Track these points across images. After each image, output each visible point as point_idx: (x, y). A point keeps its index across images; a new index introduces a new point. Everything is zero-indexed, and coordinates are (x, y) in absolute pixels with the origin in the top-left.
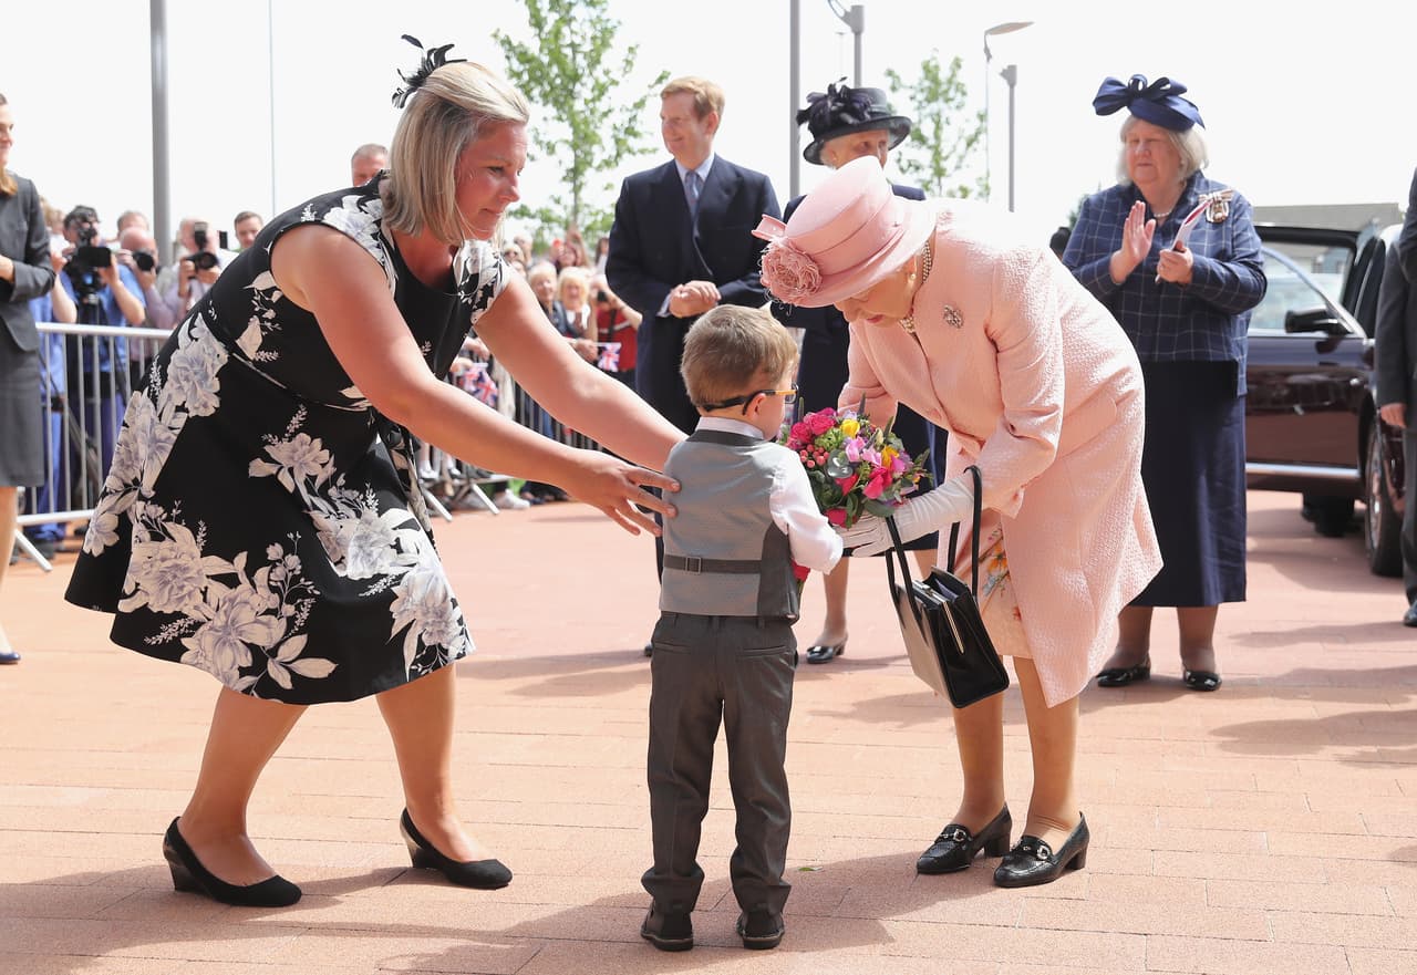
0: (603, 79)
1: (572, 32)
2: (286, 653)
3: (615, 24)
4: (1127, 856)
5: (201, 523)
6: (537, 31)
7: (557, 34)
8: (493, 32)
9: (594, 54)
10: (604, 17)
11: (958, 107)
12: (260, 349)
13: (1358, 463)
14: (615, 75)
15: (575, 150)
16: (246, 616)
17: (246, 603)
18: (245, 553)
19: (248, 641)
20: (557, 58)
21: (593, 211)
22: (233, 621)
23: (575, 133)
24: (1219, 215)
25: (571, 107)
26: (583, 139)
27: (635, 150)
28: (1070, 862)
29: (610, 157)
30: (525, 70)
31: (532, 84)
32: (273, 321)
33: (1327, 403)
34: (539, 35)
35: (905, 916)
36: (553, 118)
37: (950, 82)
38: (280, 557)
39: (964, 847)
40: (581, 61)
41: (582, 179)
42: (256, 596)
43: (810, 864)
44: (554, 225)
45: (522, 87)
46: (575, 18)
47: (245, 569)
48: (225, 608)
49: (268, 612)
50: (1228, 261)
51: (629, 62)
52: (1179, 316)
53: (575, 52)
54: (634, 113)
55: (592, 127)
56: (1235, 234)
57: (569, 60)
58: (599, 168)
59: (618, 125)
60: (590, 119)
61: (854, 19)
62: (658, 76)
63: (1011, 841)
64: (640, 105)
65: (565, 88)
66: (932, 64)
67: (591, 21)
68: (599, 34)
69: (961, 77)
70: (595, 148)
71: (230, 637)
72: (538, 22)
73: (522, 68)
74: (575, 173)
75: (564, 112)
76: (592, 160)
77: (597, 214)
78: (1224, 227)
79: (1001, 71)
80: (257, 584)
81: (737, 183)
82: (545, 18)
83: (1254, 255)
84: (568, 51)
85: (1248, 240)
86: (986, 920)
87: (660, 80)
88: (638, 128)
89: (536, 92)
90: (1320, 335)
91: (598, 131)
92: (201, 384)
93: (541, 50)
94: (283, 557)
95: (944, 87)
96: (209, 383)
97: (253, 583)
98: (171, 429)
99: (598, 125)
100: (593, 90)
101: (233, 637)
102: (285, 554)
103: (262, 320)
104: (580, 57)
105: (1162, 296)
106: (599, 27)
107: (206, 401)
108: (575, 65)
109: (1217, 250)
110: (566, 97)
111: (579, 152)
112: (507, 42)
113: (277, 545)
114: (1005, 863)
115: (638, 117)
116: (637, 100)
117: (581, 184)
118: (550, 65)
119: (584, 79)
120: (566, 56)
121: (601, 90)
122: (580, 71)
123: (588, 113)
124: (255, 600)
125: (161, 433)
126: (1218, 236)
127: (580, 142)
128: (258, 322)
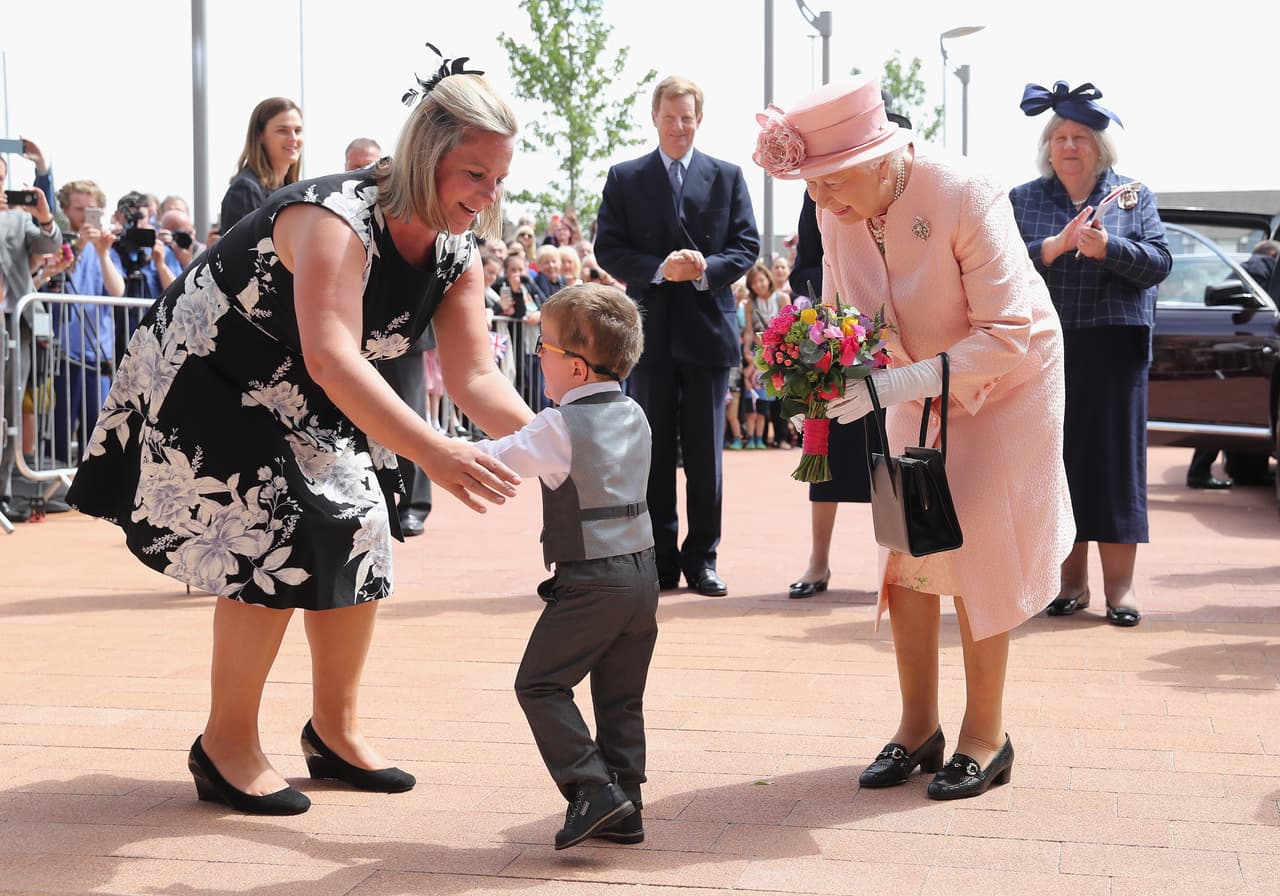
0: (597, 78)
1: (569, 35)
2: (272, 562)
3: (608, 28)
4: (1049, 772)
5: (198, 448)
6: (538, 34)
7: (556, 37)
8: (498, 35)
9: (588, 55)
10: (598, 21)
11: (917, 103)
12: (256, 307)
13: (1270, 423)
14: (608, 74)
15: (571, 142)
16: (236, 530)
17: (237, 518)
18: (238, 475)
19: (236, 552)
20: (556, 58)
21: (589, 196)
22: (224, 534)
23: (572, 125)
24: (1129, 203)
25: (569, 103)
26: (579, 131)
27: (626, 141)
28: (996, 778)
29: (603, 147)
30: (527, 69)
31: (534, 82)
32: (270, 284)
33: (1244, 369)
34: (540, 38)
35: (846, 825)
36: (553, 112)
37: (910, 80)
38: (269, 478)
39: (902, 765)
40: (577, 61)
41: (579, 167)
42: (248, 511)
43: (764, 778)
44: (553, 208)
45: (525, 84)
46: (572, 23)
47: (237, 488)
48: (216, 523)
49: (258, 526)
50: (1138, 241)
51: (619, 62)
52: (1097, 288)
53: (571, 53)
54: (625, 108)
55: (587, 120)
56: (1144, 219)
57: (567, 60)
58: (593, 157)
59: (611, 119)
60: (585, 113)
61: (823, 23)
62: (646, 74)
63: (945, 759)
64: (630, 100)
65: (562, 85)
66: (895, 63)
67: (586, 25)
68: (593, 37)
69: (920, 76)
70: (590, 140)
71: (221, 549)
72: (538, 27)
73: (524, 68)
74: (571, 163)
75: (562, 107)
76: (587, 150)
77: (592, 198)
78: (1134, 213)
79: (955, 70)
80: (248, 501)
81: (714, 172)
82: (546, 23)
83: (1160, 237)
84: (566, 53)
85: (1155, 225)
86: (919, 829)
87: (648, 78)
88: (628, 121)
89: (537, 90)
90: (1238, 308)
91: (592, 124)
92: (201, 329)
93: (541, 52)
94: (272, 478)
95: (905, 85)
96: (208, 328)
97: (244, 502)
98: (173, 364)
99: (593, 118)
100: (587, 87)
101: (223, 549)
102: (274, 476)
103: (261, 282)
104: (576, 58)
105: (1082, 271)
106: (593, 31)
107: (205, 343)
108: (571, 64)
109: (1129, 232)
110: (563, 93)
111: (575, 143)
112: (510, 45)
113: (266, 467)
114: (938, 778)
115: (629, 112)
116: (628, 96)
117: (578, 172)
118: (549, 65)
119: (580, 78)
120: (564, 57)
121: (595, 88)
122: (577, 71)
123: (583, 108)
124: (246, 516)
125: (164, 367)
126: (1130, 220)
127: (576, 134)
128: (257, 282)
